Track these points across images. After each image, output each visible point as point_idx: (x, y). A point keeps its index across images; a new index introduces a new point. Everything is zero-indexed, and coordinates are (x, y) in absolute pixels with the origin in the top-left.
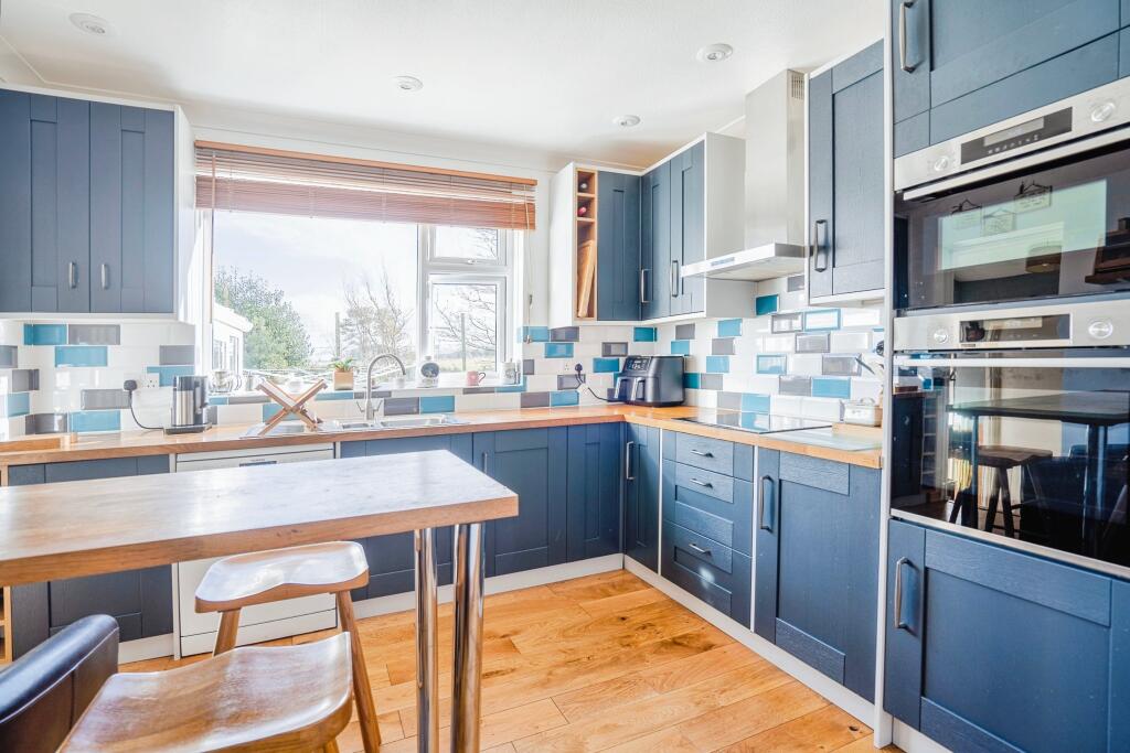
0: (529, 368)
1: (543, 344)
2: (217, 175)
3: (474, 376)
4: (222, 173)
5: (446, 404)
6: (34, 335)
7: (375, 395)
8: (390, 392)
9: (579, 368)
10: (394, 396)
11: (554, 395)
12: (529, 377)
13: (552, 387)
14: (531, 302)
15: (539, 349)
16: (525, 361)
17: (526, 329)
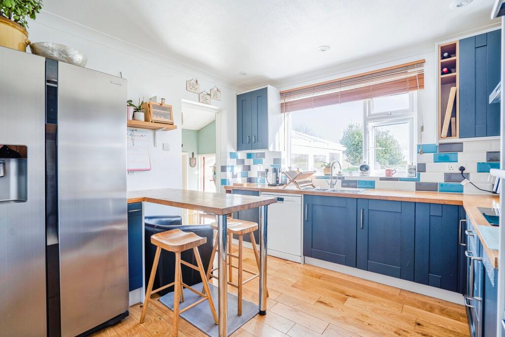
0: (422, 168)
1: (432, 154)
2: (286, 101)
3: (389, 172)
4: (287, 100)
5: (371, 185)
6: (249, 156)
7: (339, 178)
8: (344, 177)
9: (462, 169)
10: (345, 179)
11: (442, 185)
12: (421, 174)
13: (441, 180)
14: (422, 130)
15: (428, 158)
16: (418, 164)
17: (419, 146)
